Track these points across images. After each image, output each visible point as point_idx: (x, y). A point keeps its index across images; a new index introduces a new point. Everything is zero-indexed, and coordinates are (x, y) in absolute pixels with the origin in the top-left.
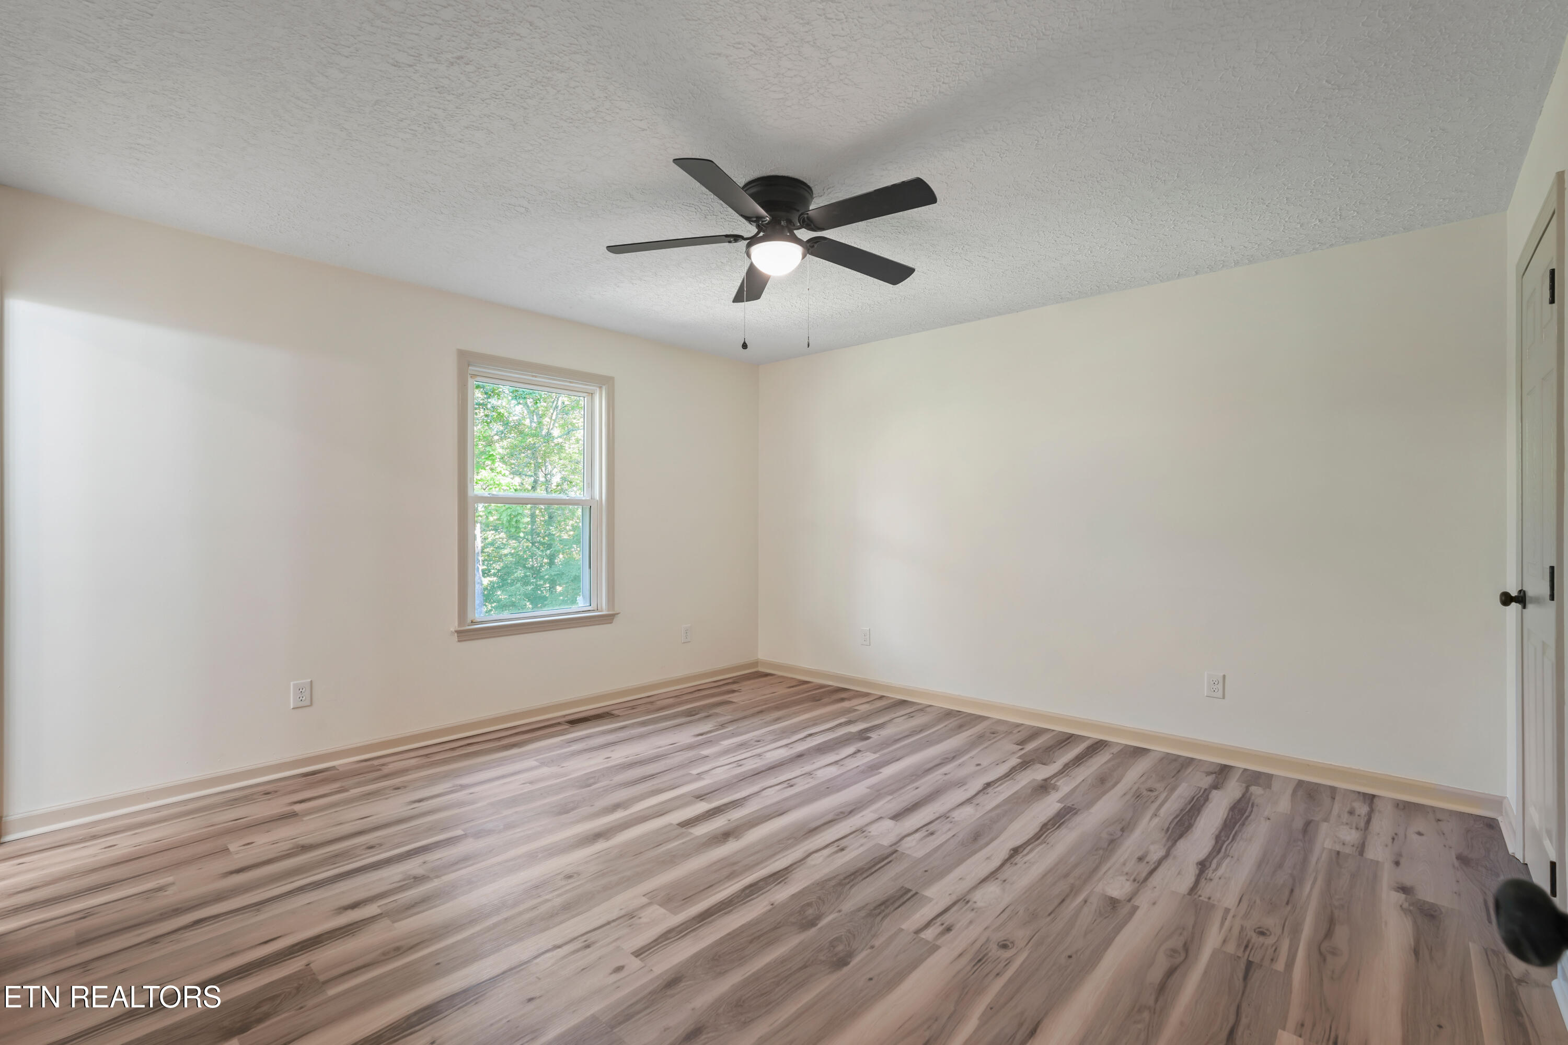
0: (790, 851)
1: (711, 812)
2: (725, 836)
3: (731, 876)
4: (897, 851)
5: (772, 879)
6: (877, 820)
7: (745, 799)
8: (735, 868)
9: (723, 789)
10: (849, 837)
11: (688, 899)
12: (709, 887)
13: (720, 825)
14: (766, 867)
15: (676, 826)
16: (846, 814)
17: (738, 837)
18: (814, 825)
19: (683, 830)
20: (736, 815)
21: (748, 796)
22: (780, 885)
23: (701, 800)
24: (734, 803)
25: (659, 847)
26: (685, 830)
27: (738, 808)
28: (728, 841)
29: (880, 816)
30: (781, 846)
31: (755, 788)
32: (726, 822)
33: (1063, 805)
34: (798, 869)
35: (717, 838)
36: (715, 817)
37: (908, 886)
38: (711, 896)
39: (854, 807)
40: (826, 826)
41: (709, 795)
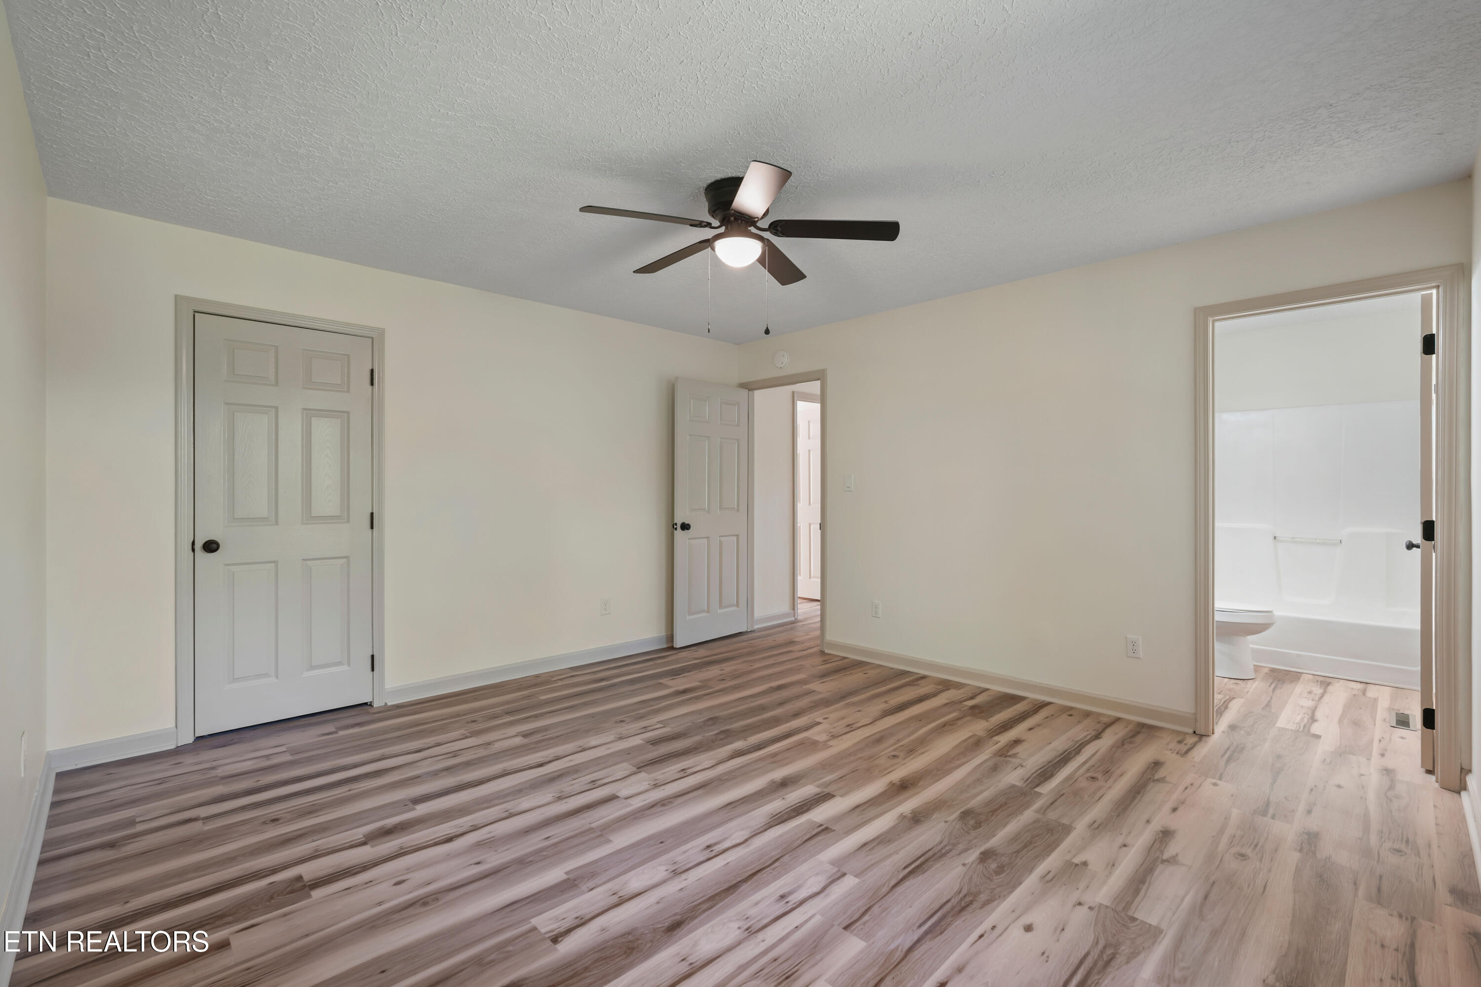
0: (728, 769)
1: (805, 808)
2: (784, 784)
3: (774, 755)
4: (638, 768)
5: (744, 753)
6: (634, 796)
7: (769, 826)
8: (772, 760)
9: (799, 842)
10: (671, 780)
11: (801, 743)
12: (790, 749)
13: (792, 794)
14: (749, 759)
15: (835, 795)
16: (660, 804)
17: (773, 782)
18: (700, 792)
19: (827, 790)
20: (776, 805)
21: (765, 830)
22: (739, 749)
23: (821, 825)
24: (780, 820)
25: (842, 775)
26: (825, 790)
27: (776, 813)
28: (781, 779)
29: (627, 800)
30: (734, 774)
31: (759, 842)
32: (788, 796)
33: (415, 806)
34: (725, 757)
35: (792, 782)
36: (800, 802)
37: (651, 746)
38: (788, 744)
39: (646, 812)
40: (688, 790)
41: (814, 833)
